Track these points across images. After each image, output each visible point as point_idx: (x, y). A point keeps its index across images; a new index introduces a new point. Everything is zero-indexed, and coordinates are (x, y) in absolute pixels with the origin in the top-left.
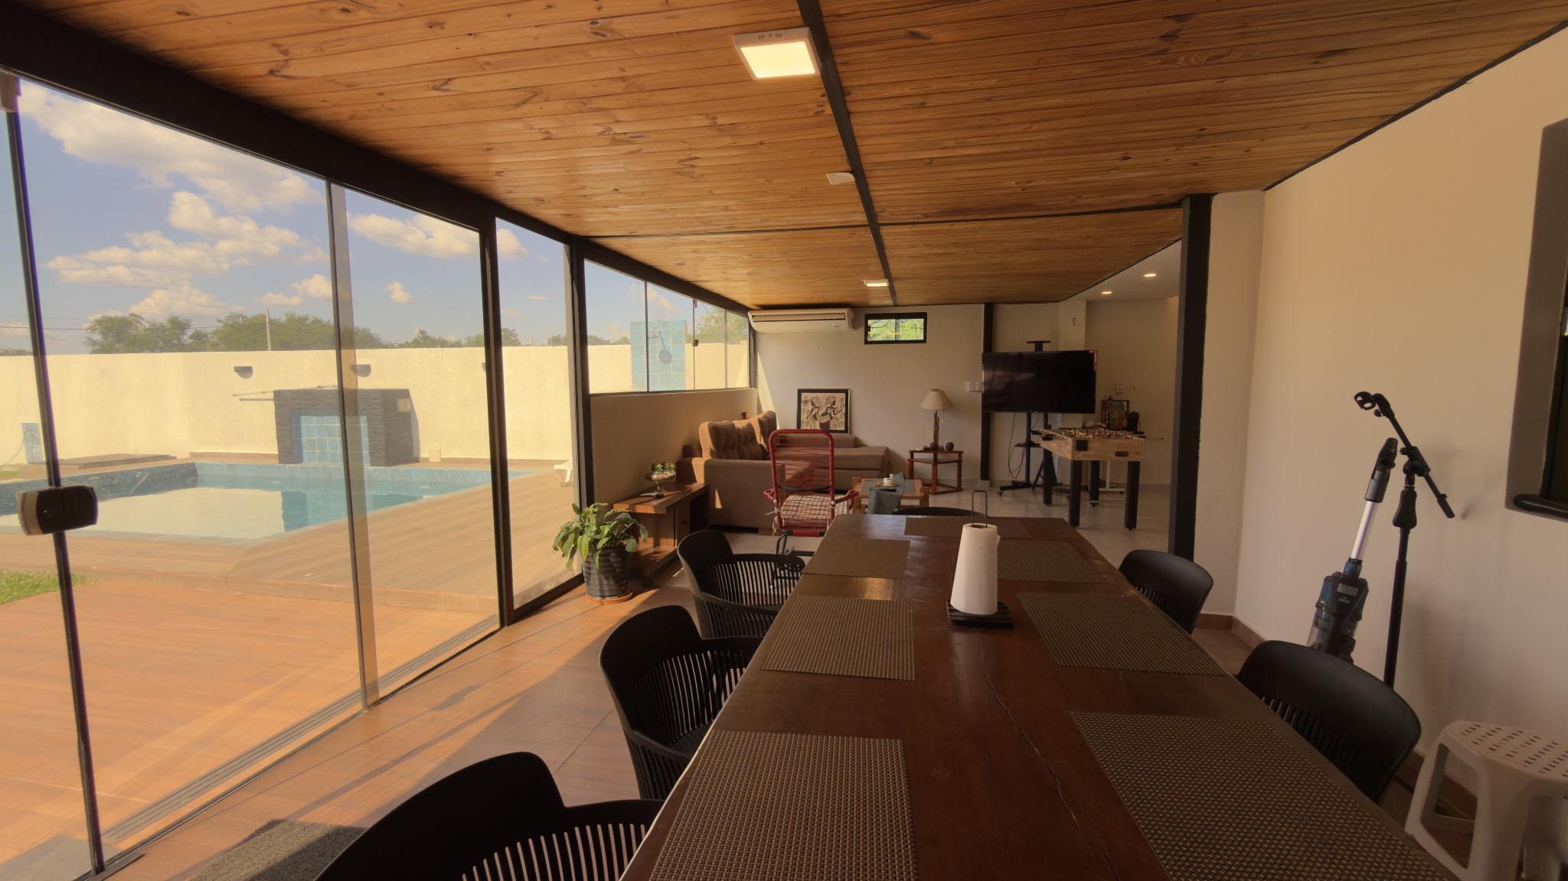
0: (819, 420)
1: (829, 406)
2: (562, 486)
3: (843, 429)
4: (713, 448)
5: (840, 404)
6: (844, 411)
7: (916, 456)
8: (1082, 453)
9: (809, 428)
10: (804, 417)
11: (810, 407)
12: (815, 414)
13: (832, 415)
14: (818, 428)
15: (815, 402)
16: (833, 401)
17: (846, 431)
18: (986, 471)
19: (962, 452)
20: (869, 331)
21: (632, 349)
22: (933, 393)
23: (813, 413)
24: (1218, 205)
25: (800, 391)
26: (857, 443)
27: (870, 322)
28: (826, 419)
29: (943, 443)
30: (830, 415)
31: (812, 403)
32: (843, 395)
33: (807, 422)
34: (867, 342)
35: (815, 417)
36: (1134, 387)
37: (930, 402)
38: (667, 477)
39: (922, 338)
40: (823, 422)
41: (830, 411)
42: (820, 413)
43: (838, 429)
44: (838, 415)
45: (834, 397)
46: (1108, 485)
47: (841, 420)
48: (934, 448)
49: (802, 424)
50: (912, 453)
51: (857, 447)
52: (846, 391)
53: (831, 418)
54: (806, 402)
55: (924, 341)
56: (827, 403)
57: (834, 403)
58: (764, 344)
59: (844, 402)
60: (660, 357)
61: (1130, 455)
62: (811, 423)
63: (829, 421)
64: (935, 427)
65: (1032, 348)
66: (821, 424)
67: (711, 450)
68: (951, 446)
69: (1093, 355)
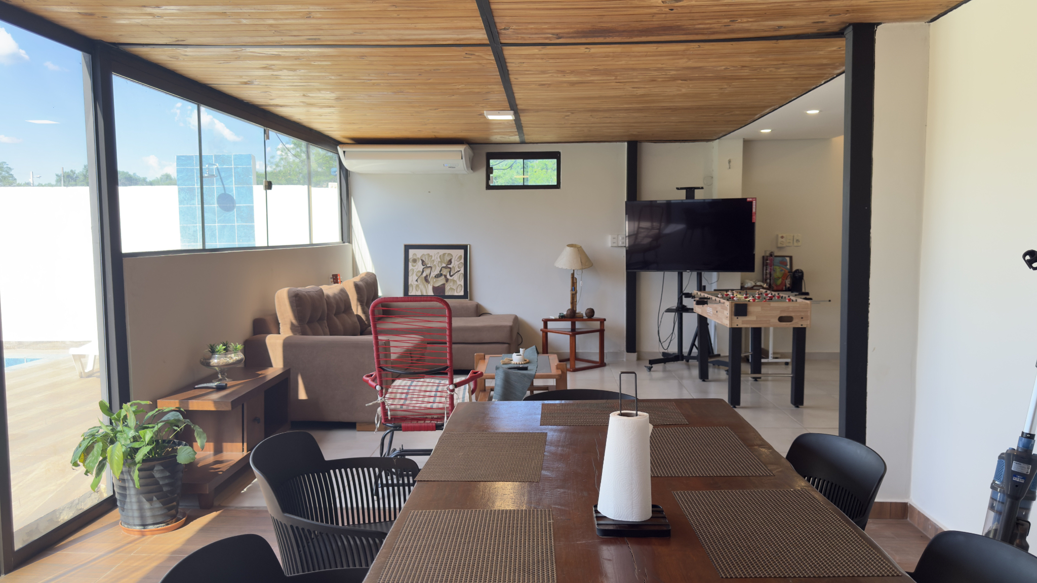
0: (431, 283)
1: (444, 265)
2: (81, 377)
3: (462, 293)
4: (294, 321)
5: (457, 263)
6: (462, 271)
7: (550, 325)
8: (741, 319)
9: (419, 293)
10: (412, 279)
11: (421, 267)
12: (427, 276)
13: (448, 277)
14: (431, 293)
15: (426, 261)
16: (449, 259)
17: (465, 296)
18: (632, 342)
19: (605, 320)
20: (492, 173)
21: (179, 192)
22: (568, 249)
23: (424, 274)
24: (882, 35)
25: (408, 248)
26: (479, 311)
27: (492, 162)
28: (440, 282)
29: (581, 309)
30: (445, 276)
31: (423, 261)
32: (462, 252)
33: (417, 286)
34: (489, 187)
35: (426, 279)
36: (798, 241)
37: (565, 260)
38: (231, 361)
39: (555, 183)
40: (436, 285)
41: (445, 272)
42: (433, 274)
43: (456, 294)
44: (455, 277)
45: (449, 254)
46: (771, 355)
47: (459, 283)
48: (572, 316)
49: (410, 289)
50: (546, 322)
51: (480, 316)
52: (464, 247)
53: (447, 280)
54: (415, 261)
55: (557, 186)
56: (441, 262)
57: (450, 262)
58: (359, 189)
59: (462, 261)
60: (218, 202)
61: (794, 321)
62: (421, 286)
63: (444, 285)
64: (572, 290)
65: (682, 196)
66: (434, 289)
67: (292, 324)
68: (591, 313)
69: (751, 203)
